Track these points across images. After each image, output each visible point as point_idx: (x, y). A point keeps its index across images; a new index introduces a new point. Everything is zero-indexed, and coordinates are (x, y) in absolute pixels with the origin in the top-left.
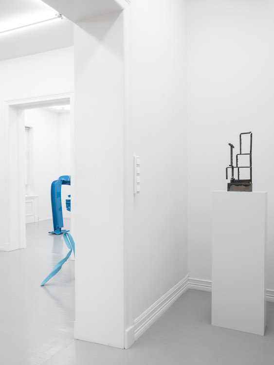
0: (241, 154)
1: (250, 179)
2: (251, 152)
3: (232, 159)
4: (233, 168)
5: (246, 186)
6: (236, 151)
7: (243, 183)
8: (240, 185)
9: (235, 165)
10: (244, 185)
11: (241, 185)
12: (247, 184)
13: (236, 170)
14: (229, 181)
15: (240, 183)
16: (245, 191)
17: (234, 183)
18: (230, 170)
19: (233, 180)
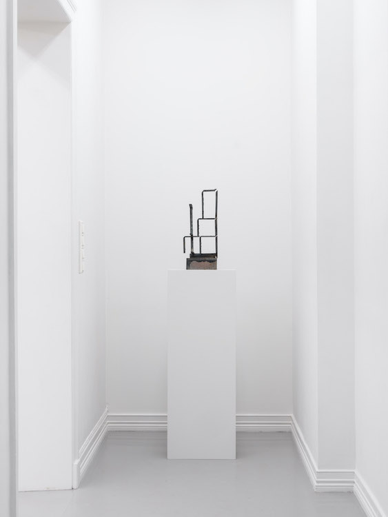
0: (203, 218)
1: (215, 252)
2: (216, 216)
3: (191, 226)
4: (192, 237)
5: (210, 261)
6: (197, 214)
7: (207, 259)
8: (202, 261)
9: (195, 234)
10: (208, 261)
11: (204, 261)
12: (213, 259)
13: (196, 240)
14: (188, 255)
15: (203, 259)
16: (210, 268)
17: (195, 259)
18: (188, 240)
19: (193, 255)
